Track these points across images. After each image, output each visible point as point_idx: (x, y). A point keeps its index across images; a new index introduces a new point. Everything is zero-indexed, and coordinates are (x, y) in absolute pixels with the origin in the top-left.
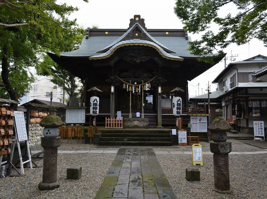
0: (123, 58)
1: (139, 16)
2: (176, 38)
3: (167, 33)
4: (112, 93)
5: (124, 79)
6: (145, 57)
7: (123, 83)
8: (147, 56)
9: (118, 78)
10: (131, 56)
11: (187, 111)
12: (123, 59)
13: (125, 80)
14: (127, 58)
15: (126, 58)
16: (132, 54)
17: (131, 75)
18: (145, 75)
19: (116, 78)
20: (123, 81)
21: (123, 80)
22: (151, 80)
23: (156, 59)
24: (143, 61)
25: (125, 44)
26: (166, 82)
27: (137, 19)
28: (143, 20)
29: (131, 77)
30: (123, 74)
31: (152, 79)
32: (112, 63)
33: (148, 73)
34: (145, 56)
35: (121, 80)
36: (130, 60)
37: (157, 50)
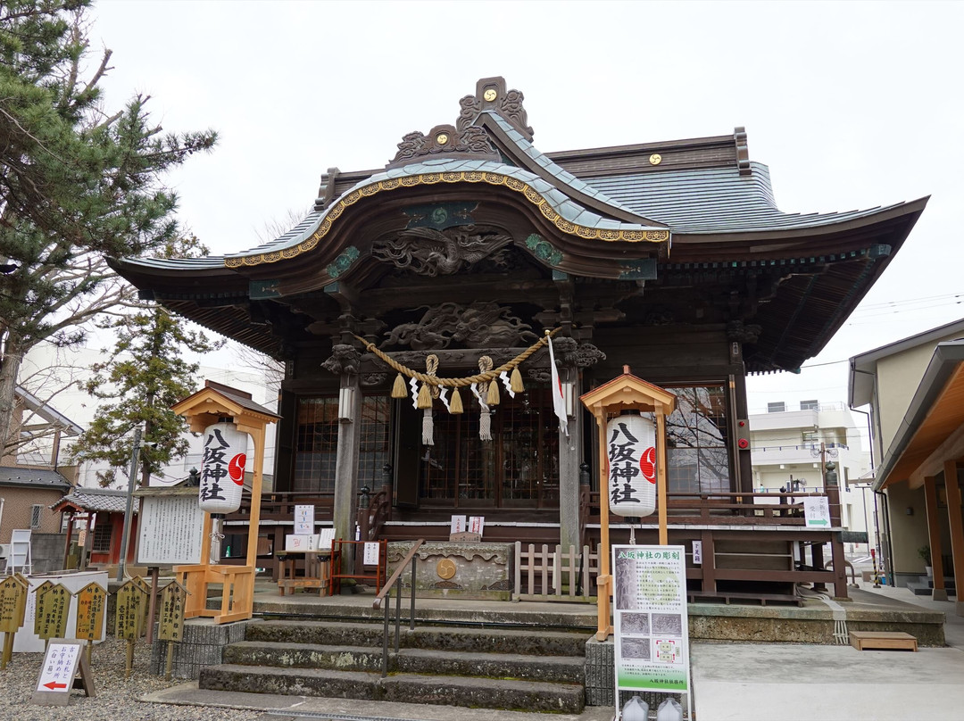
0: (378, 251)
1: (497, 83)
2: (696, 173)
3: (655, 159)
4: (345, 421)
5: (399, 353)
6: (479, 240)
7: (395, 373)
8: (490, 233)
9: (374, 349)
10: (416, 239)
11: (744, 512)
12: (382, 256)
13: (406, 359)
14: (399, 252)
15: (393, 251)
16: (415, 230)
17: (430, 333)
18: (496, 329)
19: (363, 350)
20: (394, 364)
21: (394, 358)
22: (524, 355)
23: (532, 243)
24: (472, 257)
25: (380, 185)
26: (600, 359)
27: (490, 95)
28: (517, 97)
29: (431, 344)
30: (394, 330)
31: (531, 349)
32: (332, 277)
33: (514, 322)
34: (482, 235)
35: (386, 357)
36: (409, 259)
37: (531, 197)
